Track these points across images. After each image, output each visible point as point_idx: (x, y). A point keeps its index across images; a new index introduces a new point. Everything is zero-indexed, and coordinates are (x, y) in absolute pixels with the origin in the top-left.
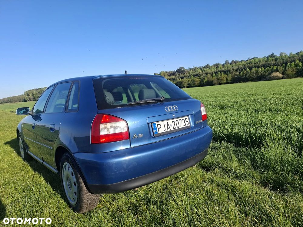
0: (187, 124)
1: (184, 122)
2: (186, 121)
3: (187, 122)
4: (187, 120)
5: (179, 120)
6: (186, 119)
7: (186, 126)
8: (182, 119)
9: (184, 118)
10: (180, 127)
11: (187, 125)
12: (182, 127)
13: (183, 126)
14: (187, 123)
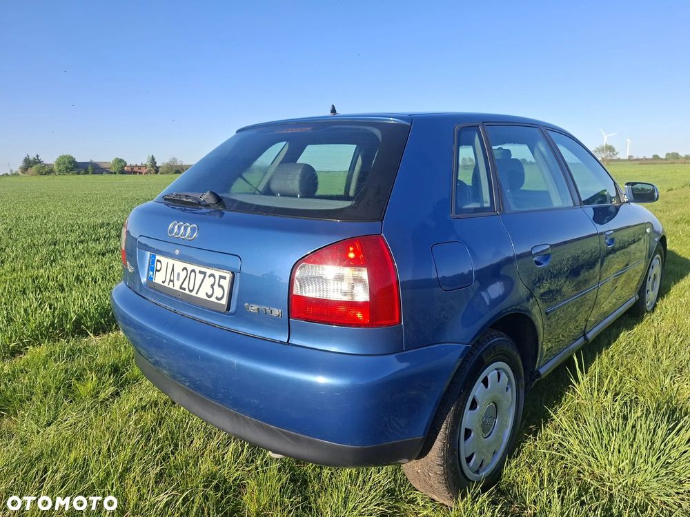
0: (220, 296)
1: (212, 286)
2: (220, 286)
3: (221, 289)
4: (223, 282)
5: (200, 272)
6: (221, 277)
7: (213, 299)
8: (209, 271)
9: (217, 273)
10: (193, 294)
11: (217, 298)
12: (198, 296)
13: (202, 295)
14: (218, 292)
